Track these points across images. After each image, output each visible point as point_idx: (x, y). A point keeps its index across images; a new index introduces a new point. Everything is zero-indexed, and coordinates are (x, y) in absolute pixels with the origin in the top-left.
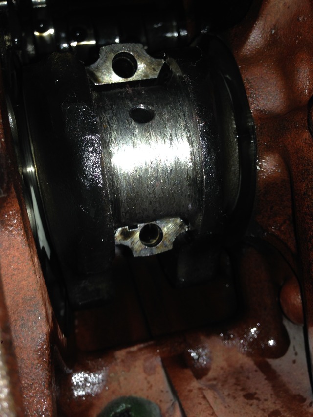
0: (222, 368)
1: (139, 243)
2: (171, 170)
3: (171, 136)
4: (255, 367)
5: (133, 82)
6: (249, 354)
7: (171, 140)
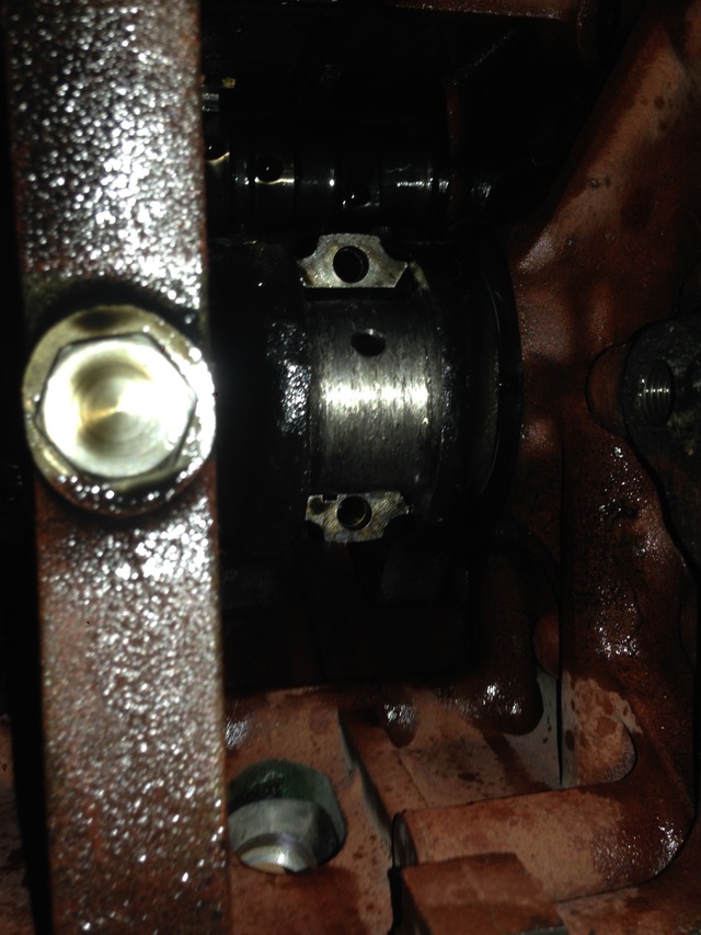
0: (432, 739)
1: (336, 522)
2: (398, 425)
3: (404, 378)
4: (484, 743)
5: (360, 289)
6: (477, 724)
7: (404, 384)
